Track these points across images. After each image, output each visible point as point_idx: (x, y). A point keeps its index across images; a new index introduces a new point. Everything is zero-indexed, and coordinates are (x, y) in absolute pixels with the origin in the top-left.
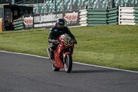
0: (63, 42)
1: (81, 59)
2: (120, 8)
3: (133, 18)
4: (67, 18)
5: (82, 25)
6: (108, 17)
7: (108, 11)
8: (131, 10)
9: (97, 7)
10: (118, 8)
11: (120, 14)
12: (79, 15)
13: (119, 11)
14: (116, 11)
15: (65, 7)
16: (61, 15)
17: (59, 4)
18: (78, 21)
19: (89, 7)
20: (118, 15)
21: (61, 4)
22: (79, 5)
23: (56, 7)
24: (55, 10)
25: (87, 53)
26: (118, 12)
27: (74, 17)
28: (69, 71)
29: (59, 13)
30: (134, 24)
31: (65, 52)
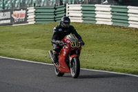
0: (69, 44)
1: (29, 56)
2: (67, 5)
3: (81, 15)
4: (15, 16)
5: (29, 23)
6: (56, 15)
7: (56, 9)
8: (79, 7)
9: (45, 5)
10: (65, 6)
11: (67, 12)
12: (27, 13)
13: (67, 9)
14: (63, 9)
15: (13, 5)
16: (9, 13)
17: (6, 2)
18: (26, 19)
19: (36, 5)
20: (65, 12)
21: (9, 2)
22: (26, 3)
23: (4, 5)
24: (3, 8)
25: (35, 50)
26: (65, 10)
27: (22, 15)
28: (77, 76)
29: (7, 11)
30: (81, 21)
31: (71, 55)
